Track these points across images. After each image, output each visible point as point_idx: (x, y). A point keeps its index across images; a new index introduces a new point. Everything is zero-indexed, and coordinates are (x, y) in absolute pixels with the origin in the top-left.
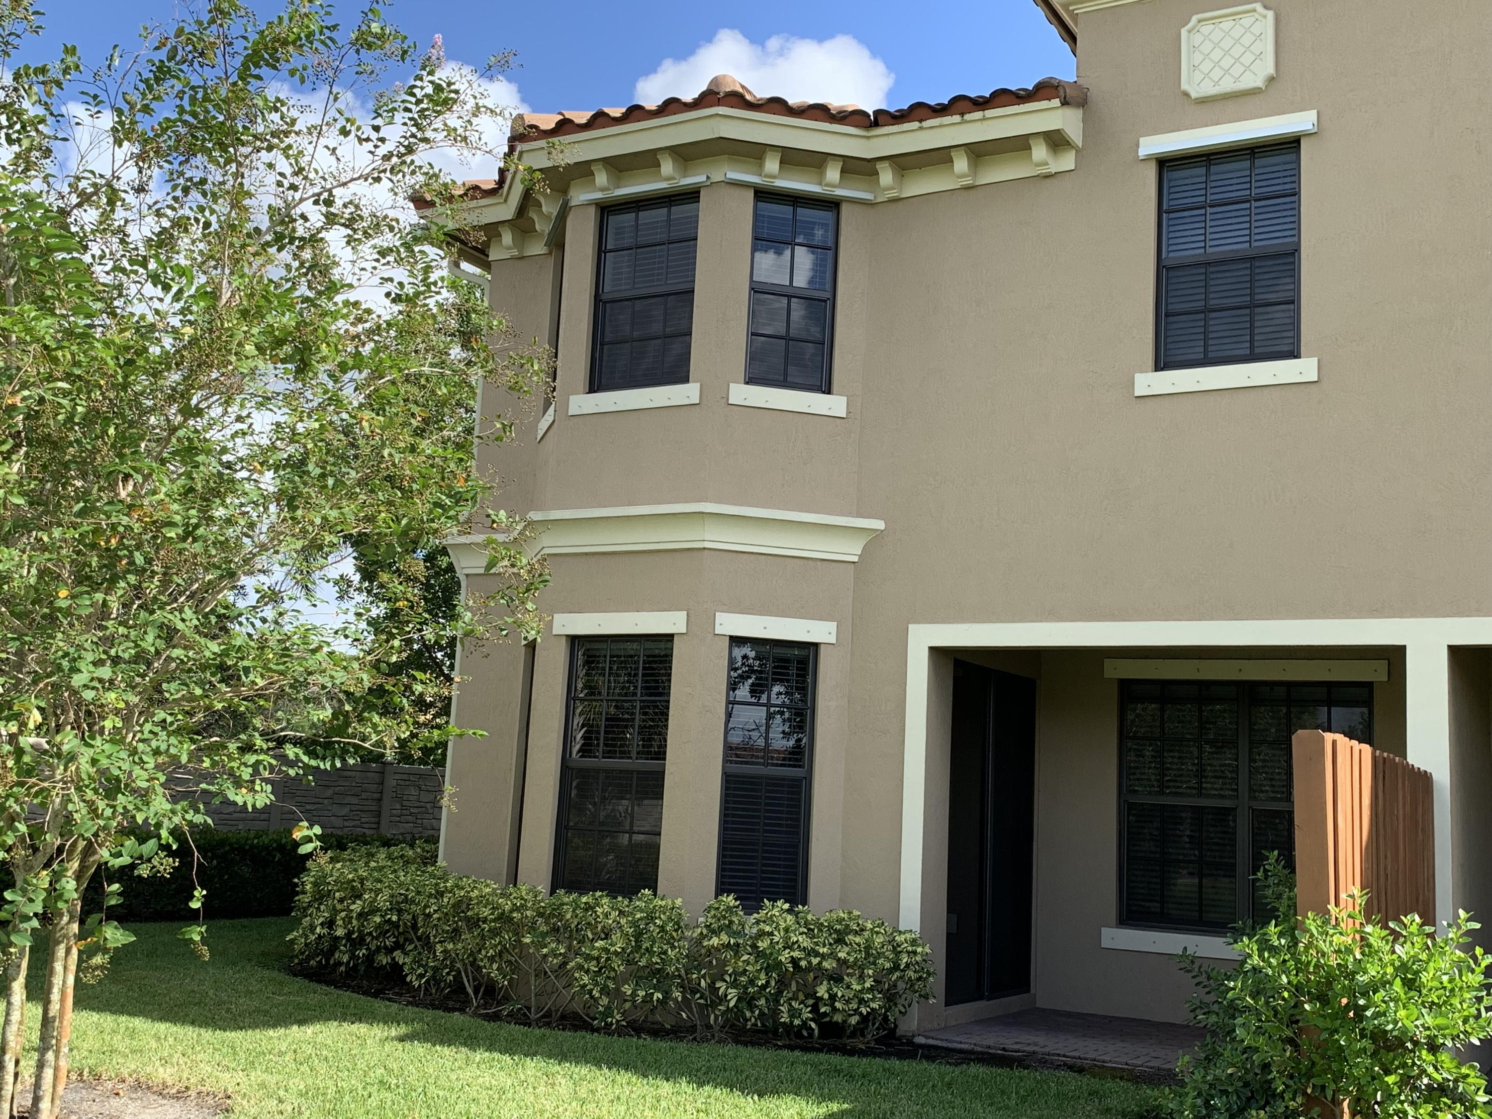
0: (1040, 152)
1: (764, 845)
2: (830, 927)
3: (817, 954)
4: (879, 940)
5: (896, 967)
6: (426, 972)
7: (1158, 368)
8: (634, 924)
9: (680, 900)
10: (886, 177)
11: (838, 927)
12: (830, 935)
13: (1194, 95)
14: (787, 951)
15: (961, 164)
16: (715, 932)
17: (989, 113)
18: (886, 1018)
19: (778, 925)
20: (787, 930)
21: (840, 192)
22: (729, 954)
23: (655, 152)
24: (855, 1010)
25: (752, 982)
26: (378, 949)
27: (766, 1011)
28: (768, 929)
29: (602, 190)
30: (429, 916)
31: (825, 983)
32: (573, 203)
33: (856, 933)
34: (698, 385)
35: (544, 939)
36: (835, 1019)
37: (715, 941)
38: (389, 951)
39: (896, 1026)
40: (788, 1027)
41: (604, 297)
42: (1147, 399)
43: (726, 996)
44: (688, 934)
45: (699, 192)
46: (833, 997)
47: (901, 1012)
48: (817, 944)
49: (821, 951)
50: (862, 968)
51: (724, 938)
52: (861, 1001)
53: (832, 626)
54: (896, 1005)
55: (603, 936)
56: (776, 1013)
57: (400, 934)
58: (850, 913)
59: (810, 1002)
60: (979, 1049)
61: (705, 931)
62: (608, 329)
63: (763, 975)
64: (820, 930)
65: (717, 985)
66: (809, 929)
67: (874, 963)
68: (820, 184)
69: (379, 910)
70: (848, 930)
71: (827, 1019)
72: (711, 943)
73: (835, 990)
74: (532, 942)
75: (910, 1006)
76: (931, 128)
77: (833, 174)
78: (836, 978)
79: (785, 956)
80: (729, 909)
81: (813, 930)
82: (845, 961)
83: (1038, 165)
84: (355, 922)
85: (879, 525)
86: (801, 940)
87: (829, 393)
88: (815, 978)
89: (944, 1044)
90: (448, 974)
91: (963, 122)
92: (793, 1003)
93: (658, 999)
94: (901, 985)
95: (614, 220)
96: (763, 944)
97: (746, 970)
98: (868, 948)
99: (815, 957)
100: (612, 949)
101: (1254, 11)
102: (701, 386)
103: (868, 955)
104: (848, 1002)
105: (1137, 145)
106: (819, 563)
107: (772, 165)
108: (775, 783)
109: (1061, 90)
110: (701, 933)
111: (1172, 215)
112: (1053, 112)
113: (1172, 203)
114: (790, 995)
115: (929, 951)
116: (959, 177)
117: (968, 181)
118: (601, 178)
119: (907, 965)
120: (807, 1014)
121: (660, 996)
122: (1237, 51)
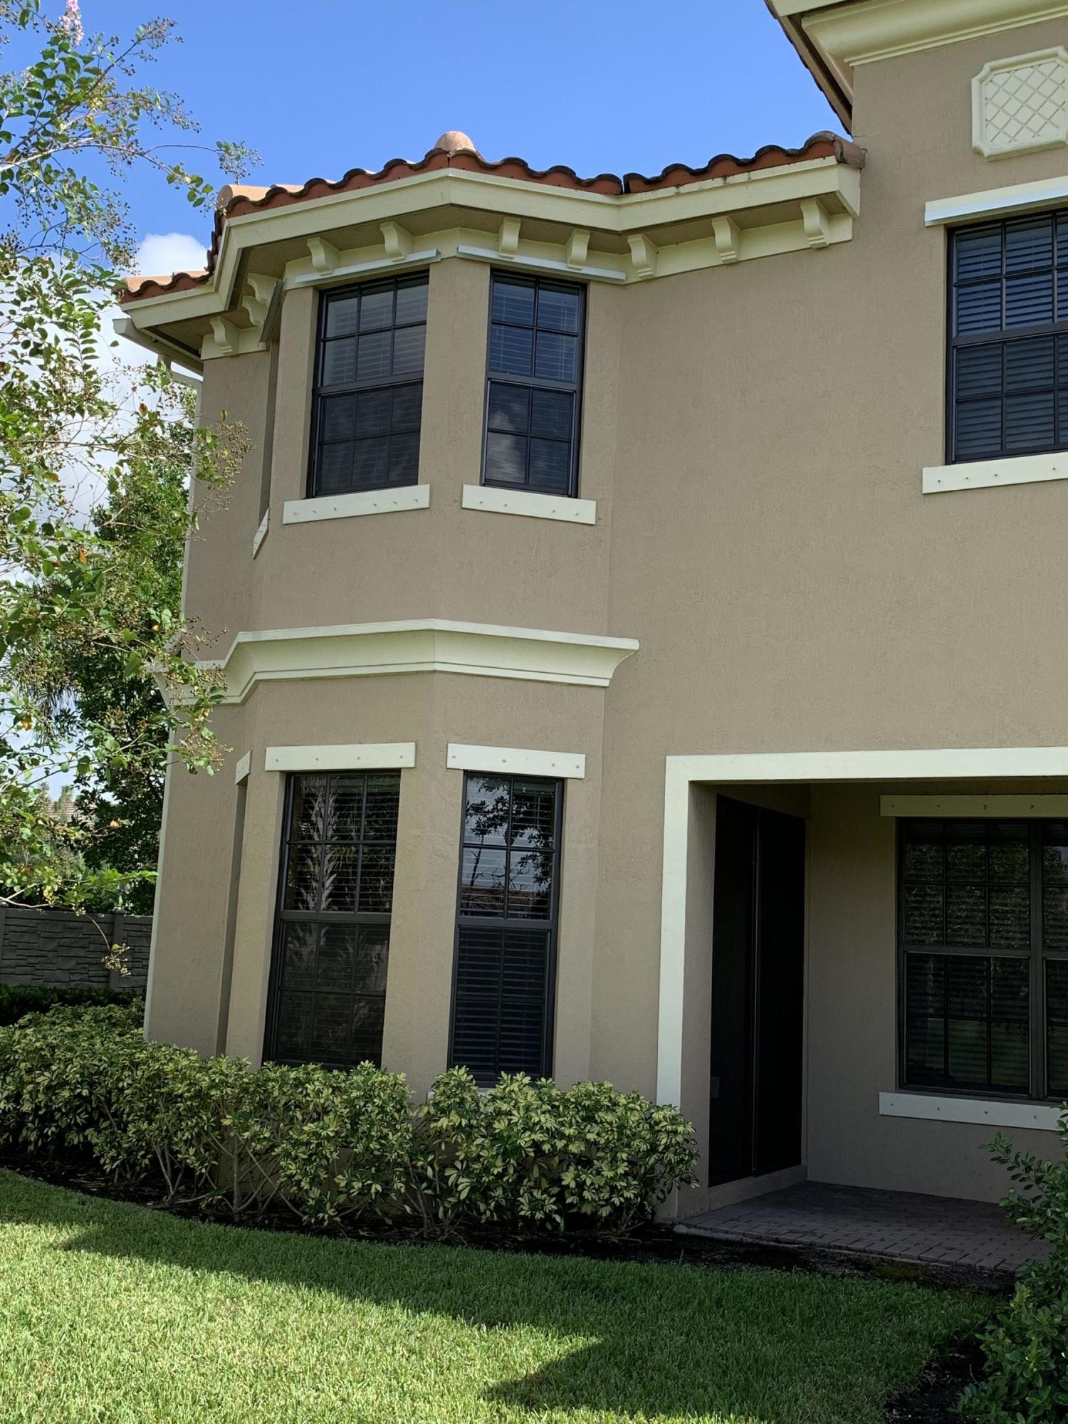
0: (813, 219)
1: (504, 1006)
2: (577, 1104)
3: (562, 1136)
4: (633, 1118)
5: (653, 1149)
6: (119, 1154)
7: (948, 461)
8: (350, 1103)
9: (403, 1075)
10: (639, 252)
11: (587, 1103)
12: (578, 1112)
13: (987, 152)
14: (528, 1133)
15: (723, 236)
16: (445, 1112)
17: (756, 175)
18: (641, 1208)
19: (517, 1102)
20: (527, 1109)
21: (587, 271)
22: (460, 1138)
23: (377, 223)
24: (607, 1200)
25: (486, 1170)
26: (69, 1127)
27: (504, 1203)
28: (505, 1107)
29: (320, 270)
30: (122, 1089)
31: (572, 1168)
32: (288, 286)
33: (608, 1109)
34: (428, 487)
35: (247, 1120)
36: (583, 1210)
37: (444, 1122)
38: (81, 1129)
39: (653, 1213)
40: (529, 1221)
41: (324, 391)
42: (937, 498)
43: (457, 1185)
44: (412, 1114)
45: (428, 271)
46: (581, 1186)
47: (658, 1198)
48: (562, 1124)
49: (567, 1132)
50: (614, 1151)
51: (455, 1119)
52: (613, 1190)
53: (580, 759)
54: (653, 1190)
55: (315, 1116)
56: (514, 1205)
57: (93, 1109)
58: (601, 1085)
59: (555, 1190)
60: (750, 1240)
61: (432, 1111)
62: (327, 427)
63: (499, 1162)
64: (566, 1107)
65: (447, 1174)
66: (553, 1107)
67: (628, 1145)
68: (565, 262)
69: (66, 1083)
70: (597, 1107)
71: (575, 1210)
72: (439, 1124)
73: (583, 1177)
74: (234, 1124)
75: (669, 1192)
76: (689, 193)
77: (579, 249)
78: (584, 1162)
79: (525, 1140)
80: (460, 1085)
81: (558, 1107)
82: (595, 1143)
83: (811, 235)
84: (41, 1097)
85: (633, 644)
86: (543, 1120)
87: (576, 497)
88: (561, 1161)
89: (708, 1234)
90: (144, 1157)
91: (726, 186)
92: (535, 1194)
93: (377, 1192)
94: (659, 1168)
95: (334, 307)
96: (500, 1126)
97: (479, 1156)
98: (621, 1127)
99: (561, 1139)
100: (324, 1133)
101: (1056, 55)
102: (431, 487)
103: (620, 1133)
104: (598, 1190)
105: (923, 210)
106: (565, 688)
107: (510, 237)
108: (516, 937)
109: (837, 145)
110: (429, 1113)
111: (962, 291)
112: (827, 172)
113: (962, 276)
114: (531, 1184)
115: (690, 1130)
116: (723, 250)
117: (732, 256)
118: (319, 256)
119: (667, 1147)
120: (550, 1206)
121: (380, 1189)
122: (1036, 102)
